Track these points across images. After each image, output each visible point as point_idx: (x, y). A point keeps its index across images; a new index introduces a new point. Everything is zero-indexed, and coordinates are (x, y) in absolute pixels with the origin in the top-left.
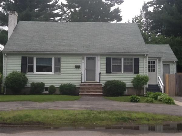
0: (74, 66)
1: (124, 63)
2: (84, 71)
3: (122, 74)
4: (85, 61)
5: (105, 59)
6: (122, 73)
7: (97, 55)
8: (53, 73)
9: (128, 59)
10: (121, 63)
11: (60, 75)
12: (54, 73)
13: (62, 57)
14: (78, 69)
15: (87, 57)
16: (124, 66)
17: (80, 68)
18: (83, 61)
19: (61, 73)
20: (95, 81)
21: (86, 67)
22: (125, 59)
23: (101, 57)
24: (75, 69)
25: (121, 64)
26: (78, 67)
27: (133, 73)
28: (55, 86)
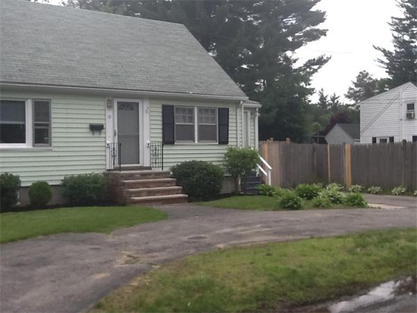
0: (88, 126)
1: (200, 119)
2: (111, 138)
3: (196, 145)
4: (113, 114)
5: (160, 110)
6: (196, 142)
7: (142, 97)
8: (31, 147)
9: (207, 110)
10: (192, 119)
11: (51, 151)
12: (33, 146)
13: (53, 101)
14: (97, 134)
15: (118, 102)
16: (200, 127)
17: (104, 131)
18: (109, 113)
19: (53, 144)
20: (138, 165)
21: (116, 129)
22: (200, 110)
23: (150, 104)
24: (90, 135)
25: (194, 123)
26: (97, 128)
27: (217, 143)
28: (50, 183)
